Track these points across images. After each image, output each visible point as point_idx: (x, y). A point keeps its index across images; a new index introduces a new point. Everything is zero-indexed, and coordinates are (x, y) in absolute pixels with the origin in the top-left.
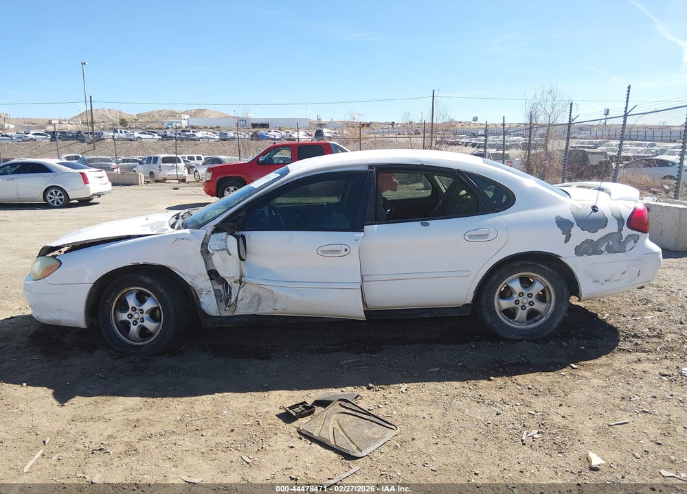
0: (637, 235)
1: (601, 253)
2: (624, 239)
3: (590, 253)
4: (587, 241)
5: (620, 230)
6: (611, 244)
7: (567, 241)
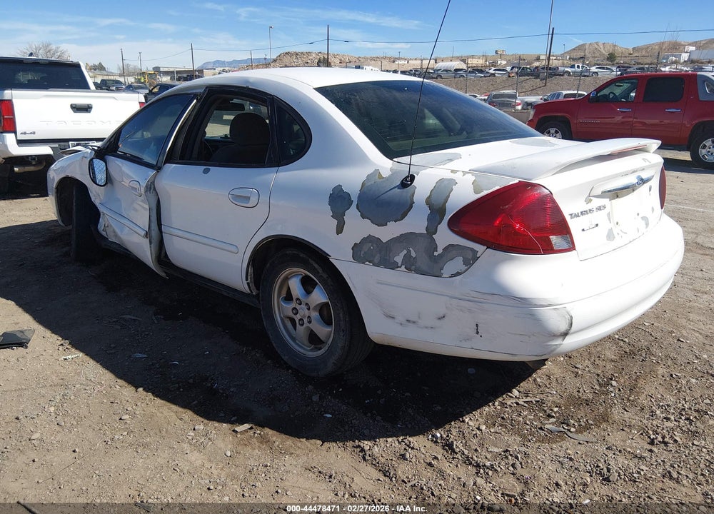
0: (472, 250)
1: (394, 266)
2: (440, 251)
3: (376, 261)
4: (370, 239)
5: (432, 230)
6: (413, 254)
7: (340, 230)
